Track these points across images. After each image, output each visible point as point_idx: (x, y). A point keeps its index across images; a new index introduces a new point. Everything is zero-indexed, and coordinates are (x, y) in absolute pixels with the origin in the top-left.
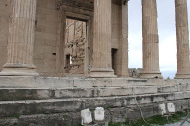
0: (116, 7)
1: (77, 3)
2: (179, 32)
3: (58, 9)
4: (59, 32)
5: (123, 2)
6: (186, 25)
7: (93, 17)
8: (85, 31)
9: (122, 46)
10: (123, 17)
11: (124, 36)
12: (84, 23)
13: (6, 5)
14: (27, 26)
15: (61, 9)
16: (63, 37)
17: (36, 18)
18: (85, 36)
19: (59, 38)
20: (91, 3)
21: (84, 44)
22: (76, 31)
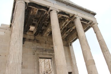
0: (66, 48)
1: (44, 50)
2: (105, 55)
3: (34, 54)
4: (36, 67)
5: (69, 45)
6: (107, 50)
7: (54, 56)
8: (51, 65)
9: (74, 70)
10: (71, 53)
11: (74, 63)
12: (50, 60)
13: (6, 56)
14: (17, 67)
15: (36, 54)
16: (38, 70)
17: (22, 61)
18: (51, 67)
19: (36, 71)
20: (52, 48)
21: (51, 72)
22: (46, 65)
